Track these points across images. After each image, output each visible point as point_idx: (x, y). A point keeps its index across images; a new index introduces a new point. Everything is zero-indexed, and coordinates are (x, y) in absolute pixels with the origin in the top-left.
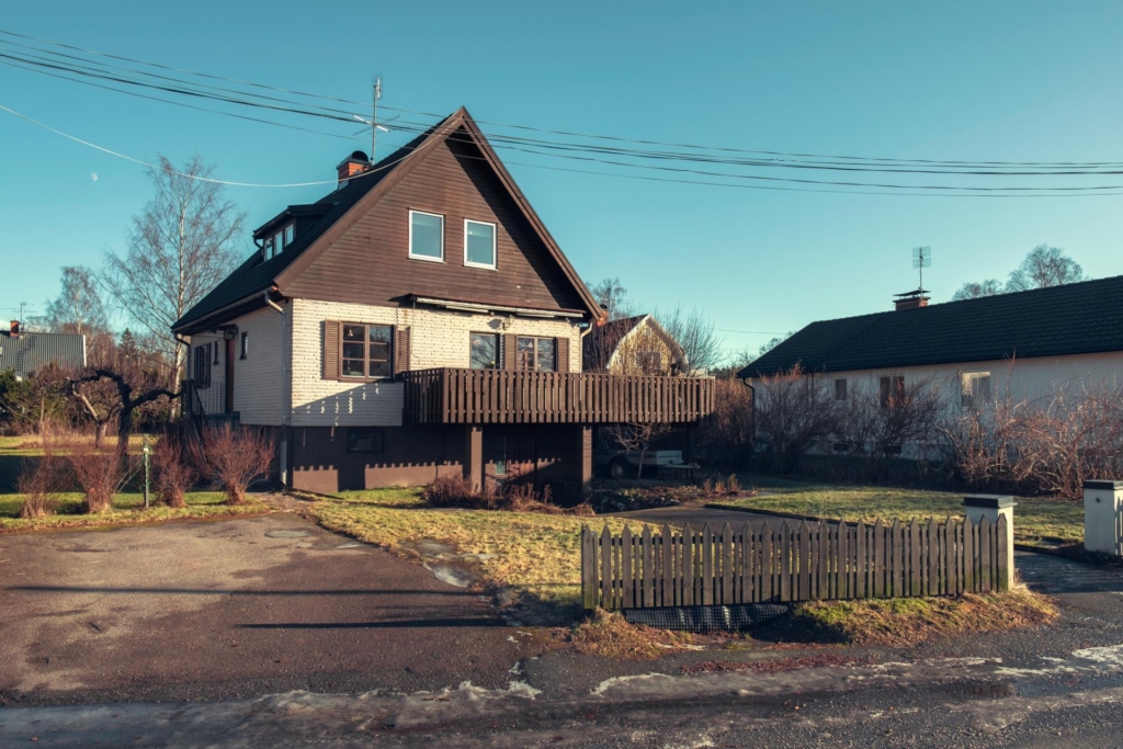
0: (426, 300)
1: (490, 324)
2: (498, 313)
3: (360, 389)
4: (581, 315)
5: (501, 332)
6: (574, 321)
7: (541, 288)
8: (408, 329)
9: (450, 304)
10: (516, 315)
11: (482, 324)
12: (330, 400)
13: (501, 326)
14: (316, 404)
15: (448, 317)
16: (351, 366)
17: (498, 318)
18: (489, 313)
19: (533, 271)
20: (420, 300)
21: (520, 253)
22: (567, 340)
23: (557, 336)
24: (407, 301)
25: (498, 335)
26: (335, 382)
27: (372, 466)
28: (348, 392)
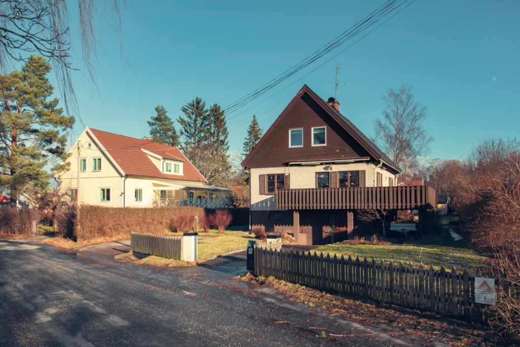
0: (292, 163)
1: (324, 168)
2: (326, 164)
3: (272, 197)
4: (369, 159)
5: (329, 171)
6: (367, 162)
7: (348, 149)
8: (289, 174)
9: (303, 163)
10: (334, 163)
11: (320, 169)
12: (262, 202)
13: (330, 168)
14: (257, 204)
15: (305, 168)
16: (271, 190)
17: (328, 165)
18: (322, 164)
19: (344, 143)
20: (290, 163)
21: (338, 136)
22: (364, 171)
23: (358, 169)
24: (287, 165)
25: (328, 172)
26: (264, 196)
27: (276, 225)
28: (267, 199)
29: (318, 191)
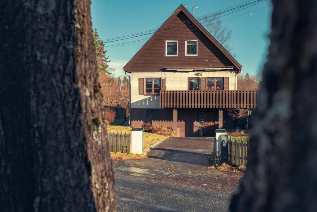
0: (169, 69)
1: (195, 75)
2: (197, 71)
3: (150, 97)
4: (233, 68)
5: (200, 76)
6: (231, 71)
7: (216, 59)
8: (165, 79)
9: (178, 70)
10: (204, 71)
11: (192, 75)
12: (141, 101)
13: (200, 75)
14: (137, 102)
15: (180, 73)
16: (149, 91)
17: (198, 72)
18: (194, 71)
19: (213, 54)
20: (167, 69)
21: (208, 49)
22: (228, 78)
23: (224, 76)
24: (164, 70)
25: (199, 78)
26: (143, 96)
27: (154, 121)
28: (146, 99)
29: (190, 93)
